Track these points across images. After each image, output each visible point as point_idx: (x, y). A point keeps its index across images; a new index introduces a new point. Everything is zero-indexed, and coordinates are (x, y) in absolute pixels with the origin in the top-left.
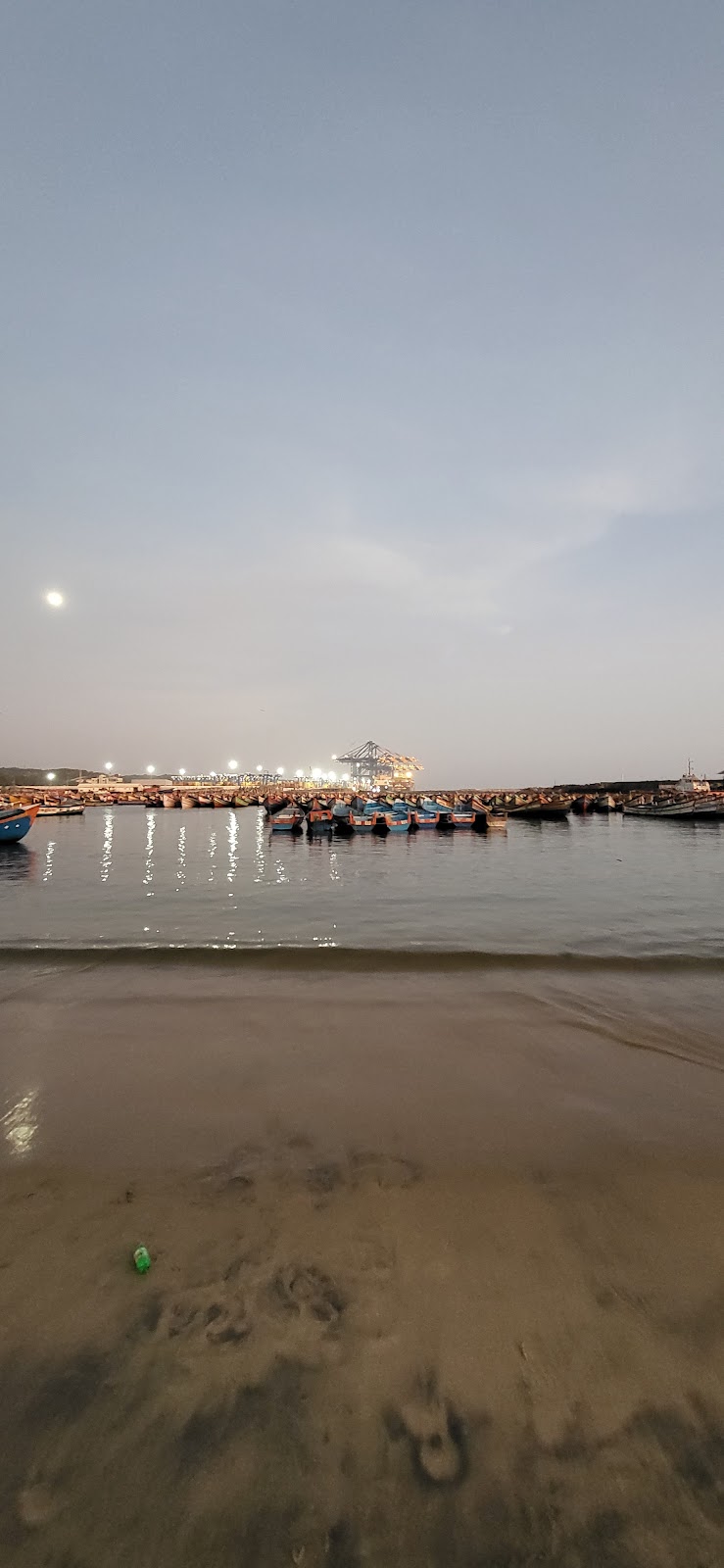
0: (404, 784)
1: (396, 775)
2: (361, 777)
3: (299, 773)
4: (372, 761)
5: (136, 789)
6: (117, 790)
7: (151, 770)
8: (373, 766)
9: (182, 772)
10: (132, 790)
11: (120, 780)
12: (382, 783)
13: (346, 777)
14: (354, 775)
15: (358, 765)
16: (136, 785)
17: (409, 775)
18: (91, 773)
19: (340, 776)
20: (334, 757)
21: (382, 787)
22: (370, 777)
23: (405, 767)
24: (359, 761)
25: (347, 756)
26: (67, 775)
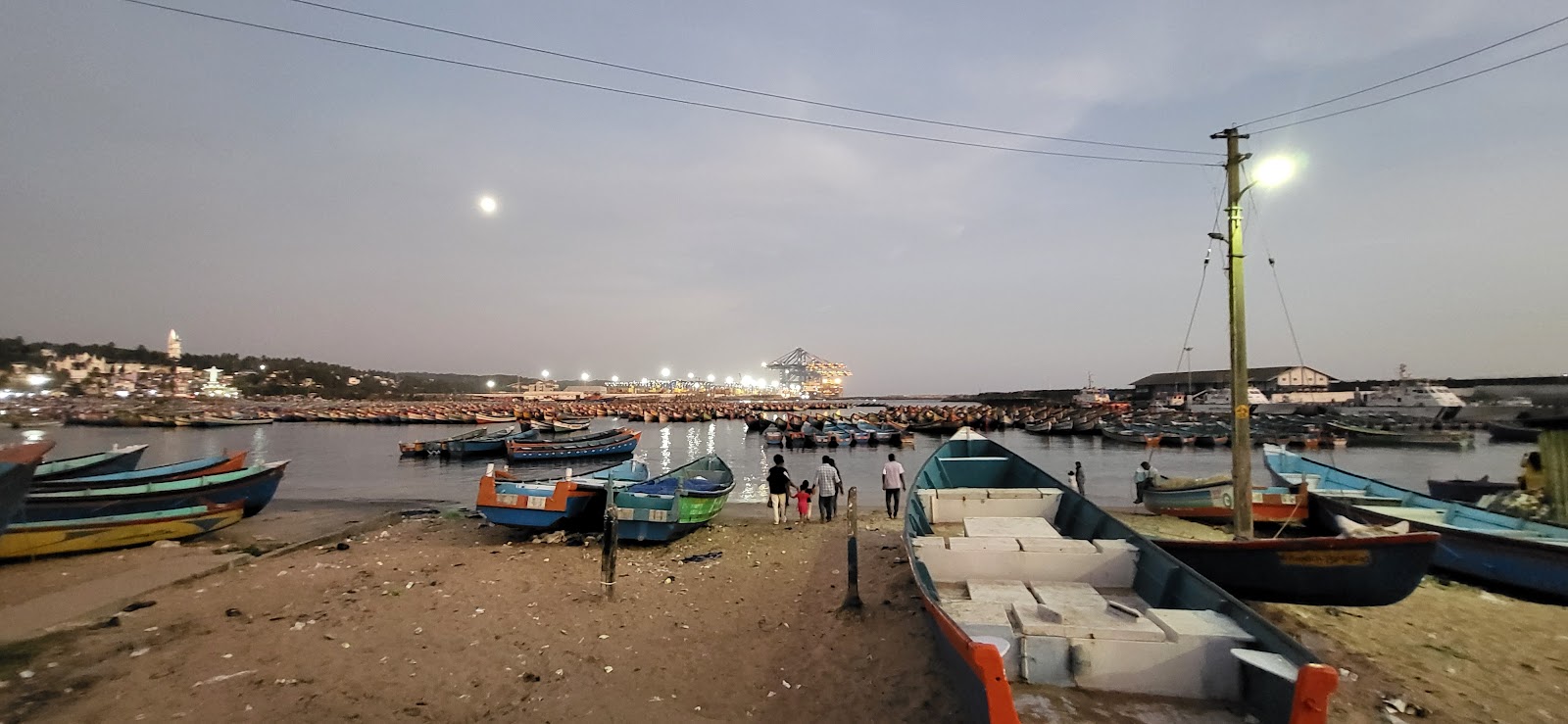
0: (833, 390)
1: (825, 381)
2: (790, 382)
3: (729, 380)
4: (800, 367)
5: (578, 396)
6: (562, 398)
7: (585, 377)
8: (802, 372)
9: (615, 379)
10: (575, 398)
11: (557, 386)
12: (810, 389)
13: (776, 384)
14: (783, 382)
15: (787, 372)
16: (578, 393)
17: (838, 381)
18: (526, 379)
19: (769, 382)
20: (764, 364)
21: (811, 393)
22: (799, 383)
23: (833, 372)
24: (788, 367)
25: (776, 363)
26: (505, 382)
